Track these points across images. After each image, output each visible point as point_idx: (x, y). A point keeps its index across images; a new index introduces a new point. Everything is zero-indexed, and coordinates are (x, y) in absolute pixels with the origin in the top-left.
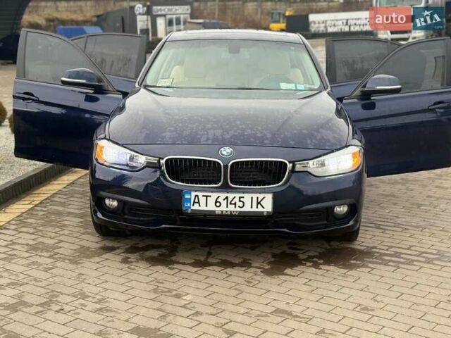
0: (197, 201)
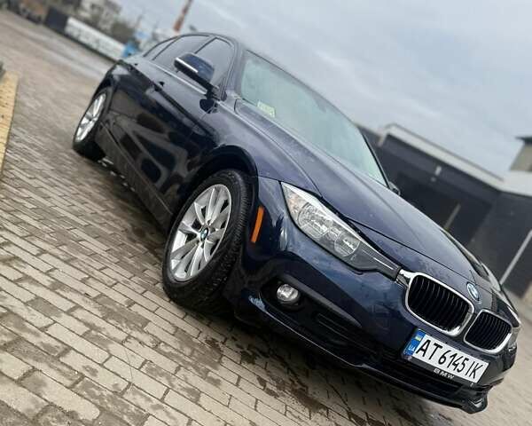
0: (424, 348)
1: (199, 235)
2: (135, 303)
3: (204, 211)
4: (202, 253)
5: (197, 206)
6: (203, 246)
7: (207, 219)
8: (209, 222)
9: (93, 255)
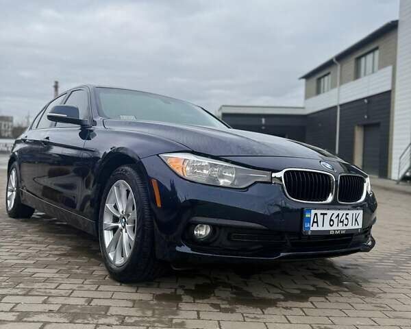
0: (315, 220)
1: (120, 225)
2: (93, 299)
3: (116, 207)
4: (128, 236)
5: (109, 206)
6: (126, 232)
7: (121, 210)
8: (122, 212)
9: (47, 280)
